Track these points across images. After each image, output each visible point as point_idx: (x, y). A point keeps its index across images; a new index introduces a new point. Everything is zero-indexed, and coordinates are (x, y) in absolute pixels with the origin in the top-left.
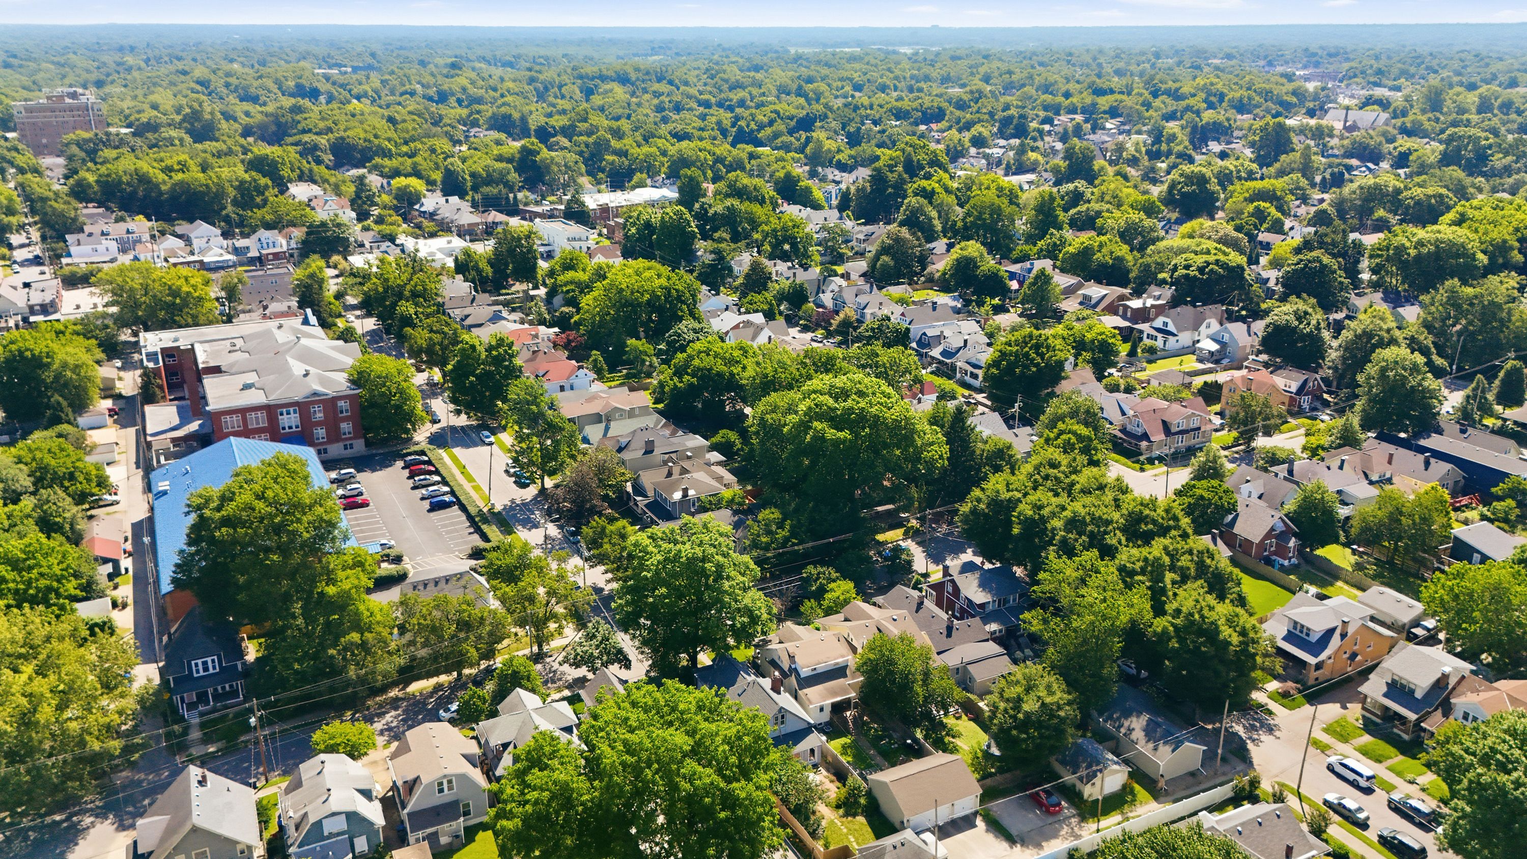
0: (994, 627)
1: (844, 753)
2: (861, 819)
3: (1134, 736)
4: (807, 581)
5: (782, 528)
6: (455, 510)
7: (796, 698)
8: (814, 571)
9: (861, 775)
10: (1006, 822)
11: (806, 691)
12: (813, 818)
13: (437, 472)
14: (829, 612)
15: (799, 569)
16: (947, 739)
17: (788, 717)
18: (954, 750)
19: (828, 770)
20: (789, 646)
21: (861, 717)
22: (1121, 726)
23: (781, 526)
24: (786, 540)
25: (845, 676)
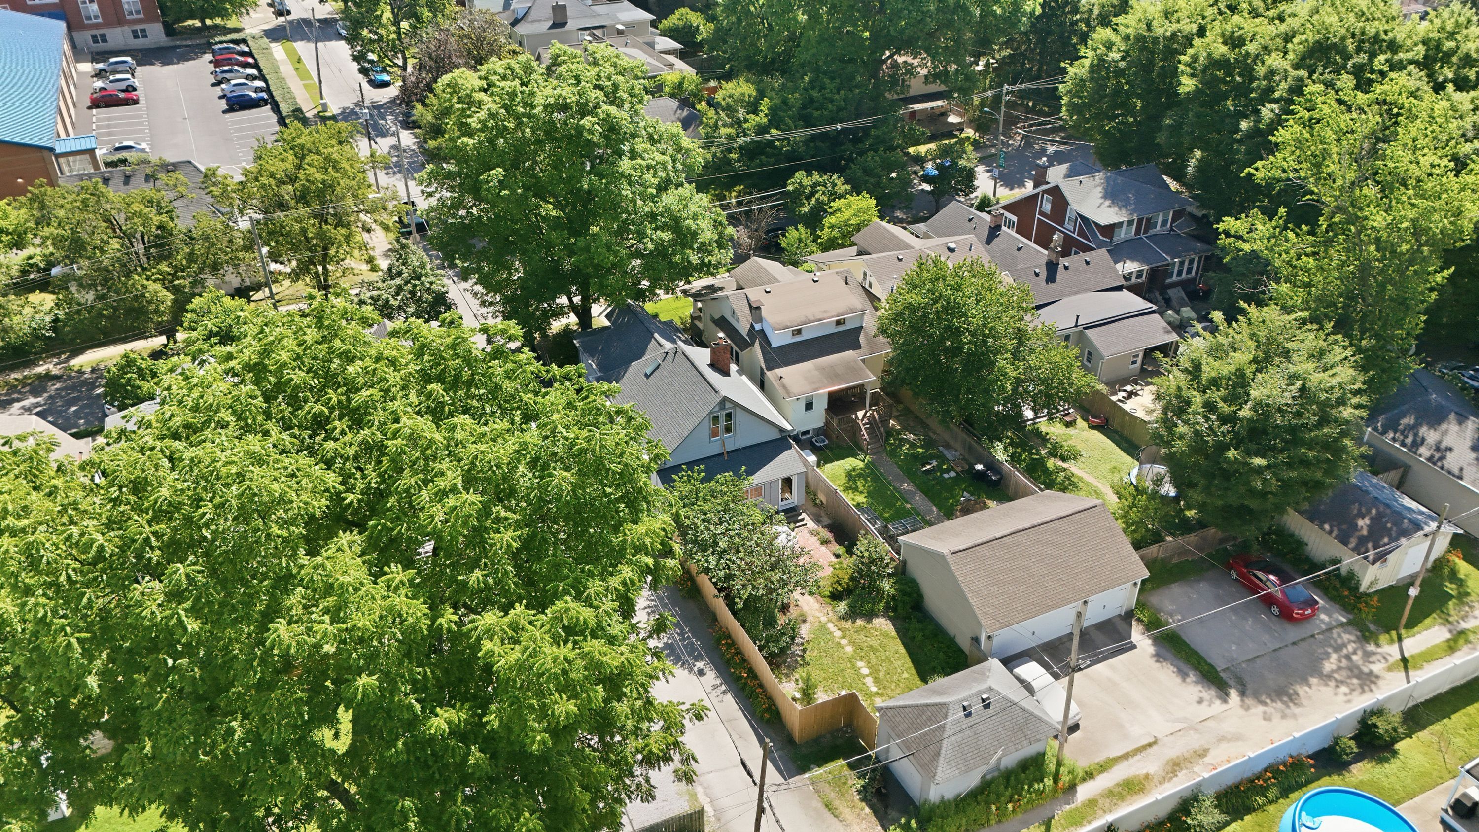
0: (1131, 266)
1: (851, 487)
2: (883, 624)
3: (1452, 462)
4: (797, 196)
5: (755, 112)
6: (266, 111)
7: (762, 386)
8: (807, 182)
9: (883, 532)
10: (1197, 639)
11: (779, 371)
12: (782, 619)
13: (256, 66)
14: (830, 245)
15: (781, 177)
16: (1051, 463)
17: (739, 418)
18: (1068, 485)
19: (817, 520)
20: (755, 294)
21: (885, 422)
22: (1418, 443)
23: (753, 108)
24: (762, 130)
25: (857, 346)
